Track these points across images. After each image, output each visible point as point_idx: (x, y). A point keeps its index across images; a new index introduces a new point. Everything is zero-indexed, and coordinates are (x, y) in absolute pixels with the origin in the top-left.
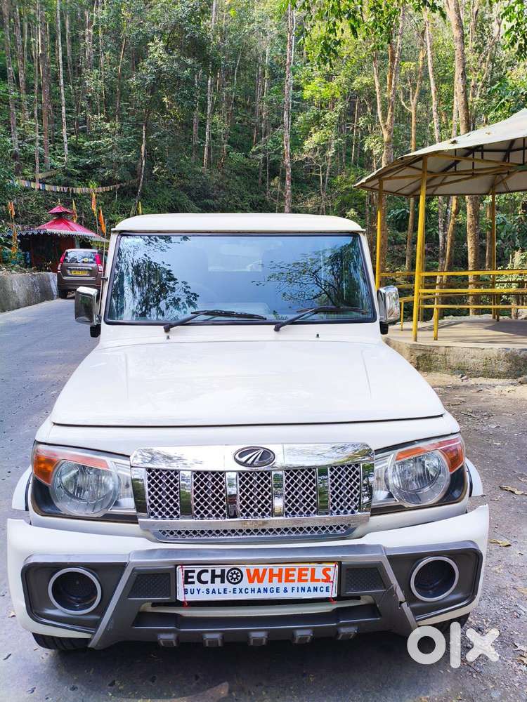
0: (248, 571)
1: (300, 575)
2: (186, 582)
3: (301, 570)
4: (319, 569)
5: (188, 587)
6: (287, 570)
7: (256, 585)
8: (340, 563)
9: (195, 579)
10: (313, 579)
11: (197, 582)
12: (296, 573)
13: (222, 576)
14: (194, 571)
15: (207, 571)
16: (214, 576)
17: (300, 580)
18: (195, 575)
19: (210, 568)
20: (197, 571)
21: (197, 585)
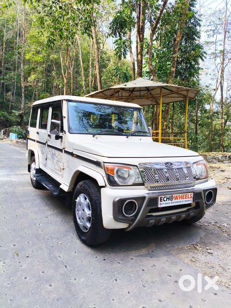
0: (175, 196)
1: (186, 197)
2: (161, 201)
3: (186, 195)
4: (190, 194)
5: (161, 202)
6: (183, 195)
7: (176, 201)
8: (194, 192)
9: (163, 200)
10: (188, 198)
11: (163, 201)
12: (185, 196)
13: (169, 198)
14: (162, 197)
15: (165, 197)
16: (167, 199)
17: (186, 198)
18: (163, 198)
19: (166, 196)
20: (163, 197)
21: (163, 202)
